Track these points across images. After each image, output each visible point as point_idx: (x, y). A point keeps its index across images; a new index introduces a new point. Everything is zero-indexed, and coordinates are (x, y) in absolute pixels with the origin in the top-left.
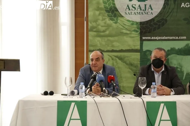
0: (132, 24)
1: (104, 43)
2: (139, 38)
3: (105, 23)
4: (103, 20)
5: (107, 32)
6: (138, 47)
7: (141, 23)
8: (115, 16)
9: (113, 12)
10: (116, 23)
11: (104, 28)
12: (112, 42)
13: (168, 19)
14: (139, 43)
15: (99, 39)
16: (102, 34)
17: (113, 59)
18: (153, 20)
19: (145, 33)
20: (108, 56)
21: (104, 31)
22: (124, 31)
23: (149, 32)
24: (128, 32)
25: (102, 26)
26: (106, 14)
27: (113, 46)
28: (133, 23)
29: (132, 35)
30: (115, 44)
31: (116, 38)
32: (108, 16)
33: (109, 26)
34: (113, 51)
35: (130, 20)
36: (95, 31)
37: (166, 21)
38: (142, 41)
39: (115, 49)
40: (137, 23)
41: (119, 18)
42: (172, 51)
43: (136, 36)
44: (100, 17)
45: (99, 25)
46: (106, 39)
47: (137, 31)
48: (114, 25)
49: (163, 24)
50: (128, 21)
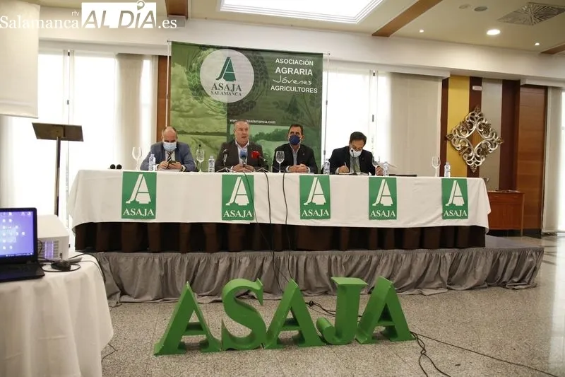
0: (219, 105)
1: (187, 124)
2: (226, 120)
3: (189, 102)
4: (187, 98)
5: (191, 112)
6: (225, 131)
7: (229, 104)
8: (200, 95)
9: (198, 90)
10: (201, 102)
11: (188, 108)
12: (196, 123)
13: (257, 101)
14: (226, 125)
15: (182, 119)
16: (185, 114)
17: (197, 142)
18: (241, 102)
19: (233, 115)
20: (192, 140)
21: (188, 111)
22: (210, 112)
23: (237, 115)
24: (214, 113)
25: (186, 106)
26: (191, 92)
27: (197, 128)
28: (220, 103)
29: (218, 117)
30: (199, 125)
31: (201, 119)
32: (193, 94)
33: (193, 106)
34: (197, 133)
35: (216, 99)
36: (177, 111)
37: (255, 103)
38: (229, 123)
39: (199, 131)
40: (224, 104)
41: (205, 98)
42: (261, 136)
43: (223, 118)
44: (184, 96)
45: (182, 104)
46: (190, 119)
47: (224, 113)
48: (199, 105)
49: (252, 107)
50: (215, 101)
